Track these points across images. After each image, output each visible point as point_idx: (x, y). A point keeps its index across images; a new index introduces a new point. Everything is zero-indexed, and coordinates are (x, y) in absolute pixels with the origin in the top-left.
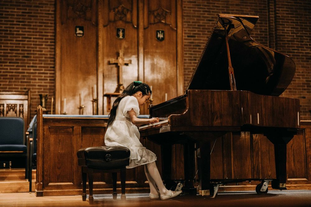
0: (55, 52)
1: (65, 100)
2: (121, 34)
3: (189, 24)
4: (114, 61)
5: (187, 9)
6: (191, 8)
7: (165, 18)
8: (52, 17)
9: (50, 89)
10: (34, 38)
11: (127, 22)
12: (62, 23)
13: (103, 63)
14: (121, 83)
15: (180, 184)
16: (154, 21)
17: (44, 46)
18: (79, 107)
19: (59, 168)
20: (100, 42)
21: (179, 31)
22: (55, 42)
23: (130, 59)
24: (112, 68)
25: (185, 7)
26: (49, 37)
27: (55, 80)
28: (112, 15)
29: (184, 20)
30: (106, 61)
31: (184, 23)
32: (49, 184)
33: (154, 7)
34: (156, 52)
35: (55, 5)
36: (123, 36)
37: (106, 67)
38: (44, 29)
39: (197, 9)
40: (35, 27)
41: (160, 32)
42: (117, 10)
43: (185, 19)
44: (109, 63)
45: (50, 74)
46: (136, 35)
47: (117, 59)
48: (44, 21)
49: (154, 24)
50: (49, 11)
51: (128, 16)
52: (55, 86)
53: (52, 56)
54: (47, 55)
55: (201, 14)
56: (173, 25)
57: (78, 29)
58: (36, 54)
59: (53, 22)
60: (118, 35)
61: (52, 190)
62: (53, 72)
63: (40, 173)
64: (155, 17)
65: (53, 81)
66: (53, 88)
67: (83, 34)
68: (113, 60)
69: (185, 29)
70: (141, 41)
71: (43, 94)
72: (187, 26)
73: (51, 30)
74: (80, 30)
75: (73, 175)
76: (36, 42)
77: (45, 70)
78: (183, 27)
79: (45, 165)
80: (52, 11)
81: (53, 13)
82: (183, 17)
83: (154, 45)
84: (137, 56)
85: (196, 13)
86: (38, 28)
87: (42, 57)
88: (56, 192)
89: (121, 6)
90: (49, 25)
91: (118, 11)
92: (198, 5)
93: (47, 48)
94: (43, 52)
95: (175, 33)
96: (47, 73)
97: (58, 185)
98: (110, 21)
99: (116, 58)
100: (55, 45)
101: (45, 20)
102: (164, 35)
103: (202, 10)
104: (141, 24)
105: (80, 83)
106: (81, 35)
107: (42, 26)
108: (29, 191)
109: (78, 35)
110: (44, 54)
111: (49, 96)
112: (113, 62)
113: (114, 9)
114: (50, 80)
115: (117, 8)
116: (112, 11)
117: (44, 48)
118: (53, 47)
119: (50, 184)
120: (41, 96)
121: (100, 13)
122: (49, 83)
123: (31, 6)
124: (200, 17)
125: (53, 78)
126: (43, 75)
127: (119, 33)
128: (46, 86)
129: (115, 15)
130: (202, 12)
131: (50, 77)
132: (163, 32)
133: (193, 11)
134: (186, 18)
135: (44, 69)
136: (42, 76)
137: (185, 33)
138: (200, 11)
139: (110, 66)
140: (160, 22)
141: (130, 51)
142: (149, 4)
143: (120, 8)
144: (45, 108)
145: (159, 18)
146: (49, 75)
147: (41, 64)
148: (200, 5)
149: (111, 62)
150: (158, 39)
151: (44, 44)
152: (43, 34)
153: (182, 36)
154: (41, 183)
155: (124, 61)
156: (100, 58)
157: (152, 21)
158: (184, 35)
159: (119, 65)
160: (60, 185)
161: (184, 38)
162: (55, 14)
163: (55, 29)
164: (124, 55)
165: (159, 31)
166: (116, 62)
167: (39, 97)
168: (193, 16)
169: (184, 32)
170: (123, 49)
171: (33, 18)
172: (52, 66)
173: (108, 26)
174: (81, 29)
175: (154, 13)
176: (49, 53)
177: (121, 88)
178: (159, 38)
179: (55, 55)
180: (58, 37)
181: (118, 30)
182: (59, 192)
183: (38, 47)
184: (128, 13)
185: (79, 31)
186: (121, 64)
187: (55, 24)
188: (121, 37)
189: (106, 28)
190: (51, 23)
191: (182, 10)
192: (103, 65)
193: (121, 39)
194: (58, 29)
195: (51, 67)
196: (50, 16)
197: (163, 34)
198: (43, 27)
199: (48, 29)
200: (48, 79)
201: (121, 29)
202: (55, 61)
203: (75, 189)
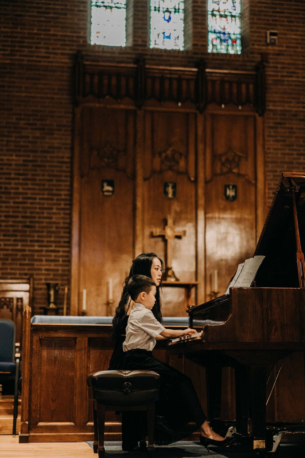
0: (71, 219)
1: (85, 292)
2: (170, 190)
3: (275, 174)
4: (160, 232)
5: (272, 151)
6: (277, 149)
7: (238, 166)
8: (68, 167)
9: (63, 275)
10: (40, 199)
11: (179, 173)
12: (82, 176)
13: (143, 235)
14: (169, 266)
15: (233, 429)
16: (221, 170)
17: (54, 211)
18: (105, 302)
19: (53, 401)
20: (139, 204)
21: (260, 185)
22: (71, 205)
23: (184, 229)
24: (156, 243)
25: (269, 149)
26: (63, 197)
27: (70, 261)
28: (157, 162)
29: (267, 169)
30: (147, 233)
31: (269, 174)
32: (38, 424)
33: (221, 149)
34: (223, 218)
35: (72, 149)
36: (174, 193)
37: (147, 241)
38: (54, 185)
39: (287, 151)
40: (41, 182)
41: (231, 187)
42: (164, 155)
43: (268, 167)
44: (152, 236)
45: (64, 252)
46: (193, 193)
47: (164, 229)
48: (55, 173)
49: (222, 174)
50: (63, 157)
51: (182, 163)
52: (70, 271)
53: (66, 226)
54: (59, 223)
55: (294, 159)
56: (251, 176)
57: (105, 184)
58: (43, 222)
59: (69, 174)
60: (166, 193)
61: (43, 433)
62: (67, 249)
63: (26, 407)
64: (223, 164)
65: (66, 263)
66: (67, 273)
67: (113, 192)
68: (157, 231)
69: (270, 182)
70: (201, 202)
71: (52, 282)
72: (272, 177)
73: (65, 186)
74: (108, 185)
75: (75, 410)
76: (43, 204)
77: (56, 246)
78: (265, 180)
79: (33, 396)
80: (67, 158)
81: (68, 160)
82: (265, 163)
83: (222, 206)
84: (194, 224)
85: (287, 157)
86: (47, 183)
87: (52, 227)
88: (49, 436)
89: (171, 149)
90: (63, 178)
91: (166, 157)
92: (289, 145)
93: (59, 214)
94: (54, 220)
95: (253, 189)
96: (59, 251)
97: (51, 426)
98: (153, 172)
99: (162, 228)
100: (71, 209)
101: (57, 171)
102: (236, 192)
103: (295, 152)
104: (201, 175)
105: (108, 266)
106: (110, 194)
107: (51, 180)
108: (12, 434)
109: (106, 193)
110: (54, 223)
111: (62, 285)
112: (158, 234)
113: (160, 154)
114: (63, 261)
115: (165, 151)
116: (157, 156)
117: (55, 213)
118: (68, 212)
119: (41, 424)
120: (48, 285)
121: (138, 160)
122: (61, 265)
123: (36, 151)
124: (292, 163)
125: (67, 259)
126: (53, 254)
127: (167, 190)
128: (57, 270)
129: (162, 162)
130: (295, 156)
131: (62, 256)
132: (235, 187)
133: (282, 154)
134: (270, 165)
135: (53, 245)
136: (51, 256)
137: (269, 189)
138: (292, 154)
139: (153, 240)
140: (230, 171)
141: (183, 216)
142: (213, 146)
143: (169, 152)
144: (55, 303)
145: (229, 166)
146: (61, 254)
147: (51, 237)
148: (293, 145)
149: (154, 234)
150: (227, 198)
151: (55, 207)
152: (55, 192)
153: (265, 193)
154: (27, 422)
155: (174, 232)
156: (138, 227)
157: (218, 171)
158: (267, 191)
159: (167, 238)
160: (55, 426)
161: (267, 195)
162: (72, 163)
163: (72, 185)
164: (175, 223)
165: (229, 186)
166: (162, 234)
167: (45, 287)
168: (281, 162)
169: (267, 187)
170: (173, 214)
171: (39, 169)
172: (67, 240)
173: (152, 180)
174: (110, 183)
175: (220, 160)
176: (61, 221)
177: (170, 273)
178: (229, 196)
179: (70, 224)
180: (76, 196)
181: (166, 185)
182: (53, 436)
183: (45, 211)
184: (181, 158)
185: (107, 188)
186: (169, 237)
187: (72, 177)
188: (170, 195)
189: (147, 182)
190: (66, 176)
191: (265, 153)
192: (143, 239)
193: (170, 199)
194: (76, 185)
195: (65, 242)
196: (64, 165)
197: (234, 190)
198: (54, 182)
199: (61, 185)
200: (61, 259)
201: (171, 183)
202: (70, 233)
203: (77, 432)
